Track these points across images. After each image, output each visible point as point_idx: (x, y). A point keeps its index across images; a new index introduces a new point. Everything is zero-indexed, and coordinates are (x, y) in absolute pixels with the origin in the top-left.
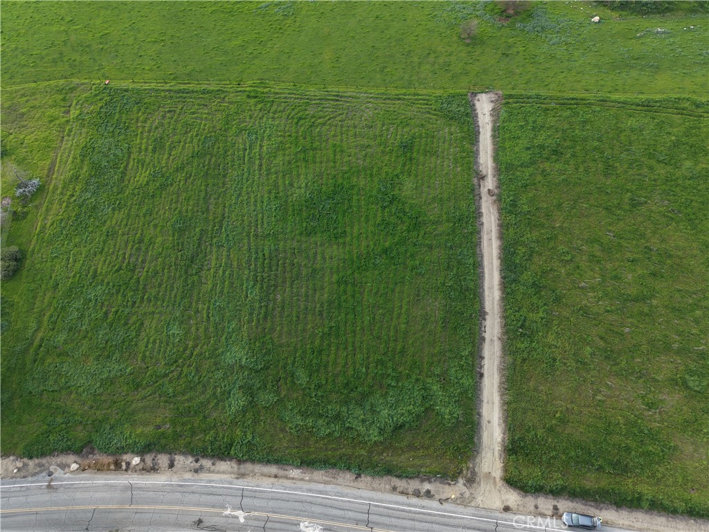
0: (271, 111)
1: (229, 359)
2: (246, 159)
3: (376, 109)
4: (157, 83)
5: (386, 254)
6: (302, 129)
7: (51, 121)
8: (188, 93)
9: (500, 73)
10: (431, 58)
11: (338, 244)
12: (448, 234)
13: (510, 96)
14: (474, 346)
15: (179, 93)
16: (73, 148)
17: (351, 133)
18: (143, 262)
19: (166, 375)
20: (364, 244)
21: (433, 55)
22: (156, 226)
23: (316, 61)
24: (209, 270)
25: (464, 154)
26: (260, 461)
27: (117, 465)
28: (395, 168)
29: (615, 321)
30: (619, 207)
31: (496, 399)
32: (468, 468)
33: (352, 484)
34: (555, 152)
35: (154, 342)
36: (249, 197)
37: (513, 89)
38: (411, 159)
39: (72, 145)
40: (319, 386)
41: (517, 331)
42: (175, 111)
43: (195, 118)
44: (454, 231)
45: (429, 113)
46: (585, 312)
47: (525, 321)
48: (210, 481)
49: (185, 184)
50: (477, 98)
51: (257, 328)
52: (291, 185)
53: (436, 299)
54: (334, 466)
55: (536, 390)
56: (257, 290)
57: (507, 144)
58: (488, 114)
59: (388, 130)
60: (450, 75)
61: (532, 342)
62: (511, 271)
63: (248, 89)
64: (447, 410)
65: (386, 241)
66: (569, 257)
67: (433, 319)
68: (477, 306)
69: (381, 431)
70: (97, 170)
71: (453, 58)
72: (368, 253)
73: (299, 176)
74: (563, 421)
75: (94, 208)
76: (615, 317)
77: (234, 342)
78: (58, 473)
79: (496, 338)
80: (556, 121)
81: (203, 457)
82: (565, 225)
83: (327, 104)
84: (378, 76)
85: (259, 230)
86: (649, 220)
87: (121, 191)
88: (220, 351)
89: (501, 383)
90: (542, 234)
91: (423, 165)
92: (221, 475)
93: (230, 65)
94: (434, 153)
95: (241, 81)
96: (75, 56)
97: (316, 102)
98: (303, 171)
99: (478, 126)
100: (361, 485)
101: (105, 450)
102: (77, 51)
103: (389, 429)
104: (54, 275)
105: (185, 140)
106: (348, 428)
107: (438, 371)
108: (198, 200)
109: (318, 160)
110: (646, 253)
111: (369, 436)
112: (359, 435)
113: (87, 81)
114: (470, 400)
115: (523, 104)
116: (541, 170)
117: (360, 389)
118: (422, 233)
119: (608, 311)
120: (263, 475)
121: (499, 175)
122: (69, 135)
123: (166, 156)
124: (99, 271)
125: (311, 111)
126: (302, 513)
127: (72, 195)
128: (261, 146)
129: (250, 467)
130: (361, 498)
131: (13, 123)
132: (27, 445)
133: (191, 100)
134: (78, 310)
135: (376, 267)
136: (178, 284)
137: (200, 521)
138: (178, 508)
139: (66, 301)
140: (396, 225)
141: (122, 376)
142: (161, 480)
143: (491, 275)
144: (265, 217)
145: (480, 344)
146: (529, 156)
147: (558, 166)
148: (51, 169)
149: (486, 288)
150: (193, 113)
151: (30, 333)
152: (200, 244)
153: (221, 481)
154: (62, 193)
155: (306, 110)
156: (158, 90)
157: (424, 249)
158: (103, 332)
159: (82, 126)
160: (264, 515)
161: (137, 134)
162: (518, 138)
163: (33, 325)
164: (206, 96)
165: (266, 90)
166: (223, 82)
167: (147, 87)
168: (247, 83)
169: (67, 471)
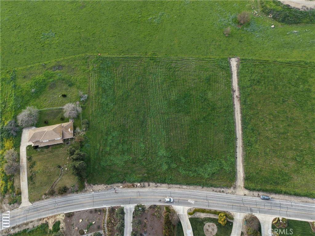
0: (159, 66)
1: (160, 154)
2: (154, 85)
3: (196, 64)
4: (117, 54)
5: (205, 119)
6: (171, 73)
7: (84, 71)
8: (129, 58)
9: (239, 49)
10: (214, 43)
11: (188, 116)
12: (224, 112)
13: (243, 59)
14: (234, 149)
15: (126, 58)
16: (94, 82)
17: (188, 74)
18: (127, 123)
19: (142, 159)
20: (197, 115)
21: (214, 41)
22: (129, 110)
23: (172, 44)
24: (149, 125)
25: (228, 82)
26: (174, 184)
27: (133, 186)
28: (205, 88)
29: (277, 140)
30: (279, 102)
31: (241, 165)
32: (234, 184)
33: (201, 189)
34: (258, 82)
35: (137, 149)
36: (157, 99)
37: (243, 56)
38: (210, 84)
39: (94, 81)
40: (188, 162)
41: (247, 144)
42: (126, 66)
43: (134, 69)
44: (226, 111)
45: (215, 66)
46: (267, 138)
47: (249, 141)
48: (161, 190)
49: (135, 95)
50: (231, 60)
51: (167, 144)
52: (170, 95)
53: (222, 134)
54: (196, 185)
55: (253, 162)
56: (165, 132)
57: (242, 79)
58: (235, 66)
59: (201, 73)
60: (221, 50)
61: (251, 147)
62: (245, 125)
63: (149, 56)
64: (227, 168)
65: (204, 115)
66: (263, 120)
67: (221, 141)
68: (235, 136)
69: (209, 175)
70: (104, 90)
71: (222, 43)
72: (198, 119)
73: (172, 91)
74: (261, 171)
75: (107, 104)
76: (276, 139)
77: (161, 149)
78: (117, 189)
79: (240, 146)
80: (259, 70)
81: (157, 183)
82: (261, 109)
83: (179, 62)
84: (195, 50)
85: (162, 111)
86: (288, 107)
87: (115, 98)
88: (157, 151)
89: (242, 160)
90: (254, 112)
91: (214, 86)
92: (163, 188)
93: (141, 46)
94: (217, 82)
95: (146, 53)
96: (85, 43)
97: (175, 61)
98: (173, 89)
99: (232, 71)
100: (204, 190)
101: (129, 182)
102: (85, 41)
103: (211, 174)
104: (100, 128)
105: (132, 78)
106: (199, 174)
107: (224, 157)
108: (141, 101)
109: (178, 85)
110: (287, 118)
111: (205, 176)
112: (202, 176)
113: (92, 54)
114: (234, 165)
115: (247, 63)
116: (254, 89)
117: (201, 163)
118: (216, 112)
119: (274, 137)
120: (175, 187)
121: (240, 90)
122: (91, 77)
123: (126, 84)
124: (114, 127)
125: (173, 65)
126: (188, 197)
127: (99, 100)
128: (158, 80)
129: (171, 185)
130: (204, 193)
131: (71, 72)
132: (106, 181)
133: (131, 61)
134: (111, 140)
135: (202, 123)
136: (140, 130)
137: (160, 200)
138: (153, 197)
139: (106, 137)
140: (207, 109)
141: (129, 160)
142: (146, 190)
143: (238, 126)
144: (164, 107)
145: (236, 148)
146: (250, 84)
147: (259, 87)
148: (89, 90)
149: (237, 130)
150: (132, 67)
151: (98, 147)
152: (144, 116)
153: (164, 190)
154: (95, 99)
155: (171, 65)
156: (118, 57)
157: (217, 117)
158: (120, 147)
159: (95, 73)
160: (178, 198)
161: (115, 76)
162: (246, 76)
163: (98, 145)
164: (135, 59)
165: (156, 57)
166: (140, 53)
167: (114, 56)
168: (149, 53)
169: (120, 188)
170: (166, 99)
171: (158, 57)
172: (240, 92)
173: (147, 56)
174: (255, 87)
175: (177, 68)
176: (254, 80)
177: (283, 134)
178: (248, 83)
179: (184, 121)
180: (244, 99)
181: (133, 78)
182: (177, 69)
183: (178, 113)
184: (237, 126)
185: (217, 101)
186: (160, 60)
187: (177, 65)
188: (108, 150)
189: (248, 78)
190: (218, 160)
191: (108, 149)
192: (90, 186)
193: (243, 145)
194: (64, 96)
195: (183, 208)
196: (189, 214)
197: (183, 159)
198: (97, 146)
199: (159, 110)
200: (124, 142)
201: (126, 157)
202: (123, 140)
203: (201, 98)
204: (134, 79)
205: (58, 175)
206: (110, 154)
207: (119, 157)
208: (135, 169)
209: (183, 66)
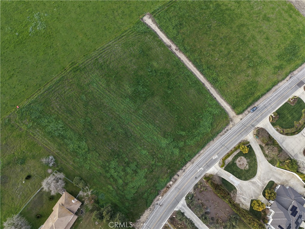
1: (164, 145)
3: (120, 45)
5: (170, 88)
6: (106, 70)
8: (53, 87)
10: (116, 13)
11: (156, 96)
12: (178, 70)
13: (153, 13)
15: (50, 90)
17: (122, 60)
18: (114, 146)
19: (155, 162)
20: (161, 90)
21: (115, 11)
23: (79, 41)
25: (159, 42)
26: (194, 157)
27: (168, 187)
28: (146, 61)
29: (229, 63)
30: (207, 31)
31: (222, 100)
32: (229, 119)
33: (213, 142)
34: (181, 24)
37: (151, 9)
38: (147, 55)
39: (42, 137)
40: (189, 132)
41: (213, 82)
45: (136, 35)
46: (222, 65)
47: (213, 78)
48: (189, 170)
50: (144, 20)
51: (161, 133)
53: (191, 89)
54: (207, 143)
55: (228, 92)
56: (151, 125)
57: (167, 31)
58: (152, 23)
59: (131, 50)
60: (128, 16)
61: (218, 82)
62: (200, 68)
64: (216, 112)
65: (166, 85)
66: (208, 54)
67: (195, 95)
68: (201, 83)
69: (209, 128)
70: (63, 137)
72: (165, 92)
74: (237, 94)
77: (160, 141)
78: (158, 202)
79: (211, 87)
80: (172, 13)
81: (182, 168)
82: (200, 46)
83: (103, 55)
85: (132, 110)
87: (80, 135)
88: (160, 145)
89: (220, 96)
90: (198, 52)
91: (152, 54)
92: (189, 167)
93: (52, 65)
94: (151, 48)
95: (64, 68)
97: (99, 56)
98: (122, 83)
99: (154, 30)
100: (215, 141)
101: (163, 188)
103: (210, 126)
104: (96, 172)
105: (75, 103)
106: (203, 134)
107: (207, 105)
108: (105, 117)
109: (123, 76)
111: (208, 131)
112: (206, 133)
113: (9, 113)
114: (218, 105)
115: (159, 13)
116: (182, 33)
117: (197, 124)
118: (172, 75)
119: (226, 62)
120: (196, 158)
121: (174, 42)
123: (77, 114)
125: (101, 61)
126: (211, 157)
127: (67, 150)
128: (101, 85)
129: (193, 160)
130: (217, 143)
132: (146, 206)
133: (57, 88)
134: (115, 172)
135: (171, 94)
137: (196, 178)
138: (189, 180)
139: (109, 174)
140: (163, 78)
141: (146, 173)
142: (179, 180)
143: (197, 73)
144: (130, 105)
145: (209, 92)
147: (185, 29)
148: (47, 150)
149: (198, 77)
150: (65, 92)
151: (112, 189)
152: (122, 128)
153: (191, 168)
154: (63, 153)
155: (99, 62)
156: (41, 95)
157: (177, 79)
158: (129, 170)
159: (34, 128)
160: (205, 164)
161: (58, 115)
162: (168, 26)
163: (109, 186)
164: (60, 83)
165: (77, 65)
166: (59, 73)
167: (36, 97)
168: (67, 67)
169: (160, 199)
170: (125, 97)
171: (79, 64)
172: (175, 44)
173: (68, 71)
174: (182, 31)
175: (107, 61)
176: (176, 25)
177: (228, 54)
178: (175, 31)
179: (156, 103)
180: (183, 48)
182: (108, 63)
183: (146, 100)
184: (196, 74)
185: (165, 65)
186: (84, 65)
187: (104, 59)
188: (121, 183)
189: (171, 27)
190: (205, 111)
191: (120, 181)
192: (138, 222)
193: (212, 84)
195: (215, 167)
196: (222, 167)
197: (183, 133)
198: (109, 189)
199: (128, 111)
200: (128, 164)
201: (142, 173)
202: (125, 163)
203: (151, 73)
204: (78, 102)
206: (127, 184)
207: (137, 178)
208: (157, 175)
209: (111, 55)
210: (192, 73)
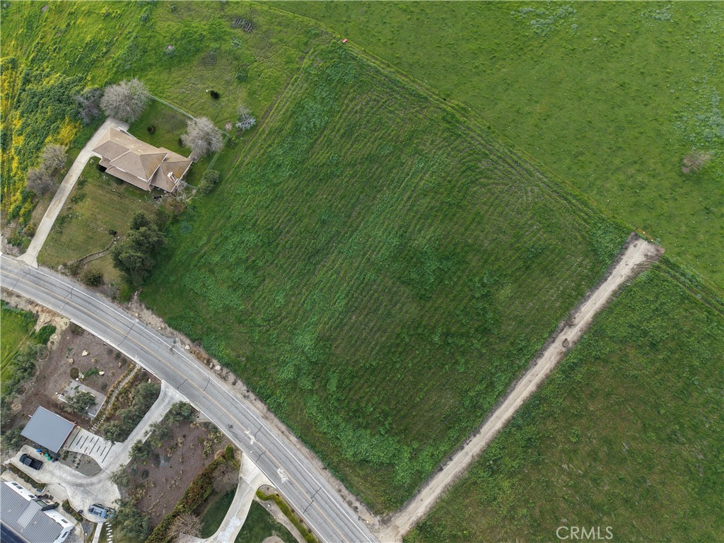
0: (451, 147)
1: (299, 341)
2: (403, 185)
3: (538, 197)
4: (381, 62)
5: (446, 338)
6: (464, 180)
7: (287, 63)
8: (398, 87)
9: (684, 228)
10: (632, 170)
11: (418, 305)
12: (503, 355)
13: (667, 262)
14: (452, 448)
15: (392, 83)
16: (290, 100)
17: (499, 209)
19: (259, 326)
20: (437, 317)
22: (310, 207)
23: (527, 109)
24: (324, 266)
25: (574, 293)
26: (279, 418)
27: (208, 362)
28: (509, 267)
29: (563, 509)
31: (438, 491)
32: (388, 515)
33: (319, 469)
34: (653, 345)
36: (384, 223)
37: (678, 254)
38: (528, 268)
39: (291, 96)
40: (338, 399)
41: (488, 461)
43: (390, 119)
44: (508, 356)
45: (579, 231)
46: (548, 485)
47: (499, 459)
48: (248, 408)
49: (347, 182)
50: (636, 242)
51: (327, 331)
52: (420, 231)
53: (454, 398)
54: (316, 452)
55: (466, 506)
56: (344, 303)
57: (617, 310)
58: (631, 265)
59: (531, 226)
60: (634, 199)
61: (491, 476)
62: (522, 417)
63: (448, 109)
64: (402, 474)
66: (574, 440)
67: (440, 410)
68: (476, 424)
69: (355, 455)
70: (296, 130)
75: (279, 166)
76: (565, 506)
77: (308, 331)
78: (179, 344)
79: (471, 454)
80: (684, 317)
81: (252, 391)
82: (598, 413)
83: (502, 166)
84: (568, 161)
85: (373, 256)
87: (303, 162)
88: (298, 331)
89: (449, 484)
90: (572, 407)
92: (255, 409)
93: (450, 72)
94: (550, 275)
95: (448, 96)
97: (495, 158)
98: (436, 223)
99: (611, 273)
100: (323, 474)
101: (207, 349)
103: (360, 457)
105: (370, 138)
106: (338, 438)
107: (415, 446)
109: (455, 219)
111: (346, 451)
112: (340, 446)
113: (330, 31)
114: (420, 480)
115: (670, 279)
116: (624, 353)
117: (361, 420)
118: (484, 339)
119: (564, 498)
120: (276, 426)
121: (586, 333)
122: (293, 84)
123: (348, 146)
124: (258, 222)
125: (483, 165)
126: (283, 464)
127: (270, 146)
128: (422, 179)
129: (272, 416)
130: (319, 481)
131: (262, 49)
132: (171, 318)
133: (398, 96)
134: (233, 244)
135: (432, 343)
136: (300, 265)
137: (231, 427)
138: (225, 410)
139: (230, 233)
140: (471, 319)
141: (236, 309)
142: (224, 387)
143: (507, 409)
144: (384, 248)
145: (457, 450)
146: (625, 334)
147: (643, 360)
148: (267, 112)
149: (495, 415)
150: (391, 112)
151: (201, 243)
152: (329, 241)
153: (254, 413)
154: (265, 140)
155: (480, 161)
156: (377, 71)
157: (476, 354)
158: (240, 270)
159: (306, 80)
160: (264, 448)
161: (339, 111)
162: (634, 309)
163: (205, 239)
164: (411, 98)
165: (462, 119)
166: (433, 90)
167: (371, 64)
168: (453, 101)
169: (183, 347)
170: (402, 235)
171: (465, 122)
172: (581, 337)
173: (443, 106)
174: (632, 352)
175: (486, 177)
176: (645, 333)
178: (623, 332)
179: (401, 309)
180: (575, 361)
181: (372, 140)
182: (483, 180)
183: (403, 282)
184: (504, 406)
185: (510, 319)
186: (465, 134)
187: (492, 171)
188: (213, 260)
189: (634, 318)
190: (399, 442)
191: (216, 258)
192: (141, 305)
193: (479, 456)
194: (215, 96)
195: (259, 475)
196: (258, 493)
197: (332, 386)
198: (201, 238)
199: (369, 248)
200: (252, 268)
201: (234, 300)
202: (254, 261)
203: (479, 285)
204: (373, 143)
205: (103, 246)
206: (212, 271)
207: (223, 290)
208: (233, 333)
209: (505, 182)
210: (504, 395)
